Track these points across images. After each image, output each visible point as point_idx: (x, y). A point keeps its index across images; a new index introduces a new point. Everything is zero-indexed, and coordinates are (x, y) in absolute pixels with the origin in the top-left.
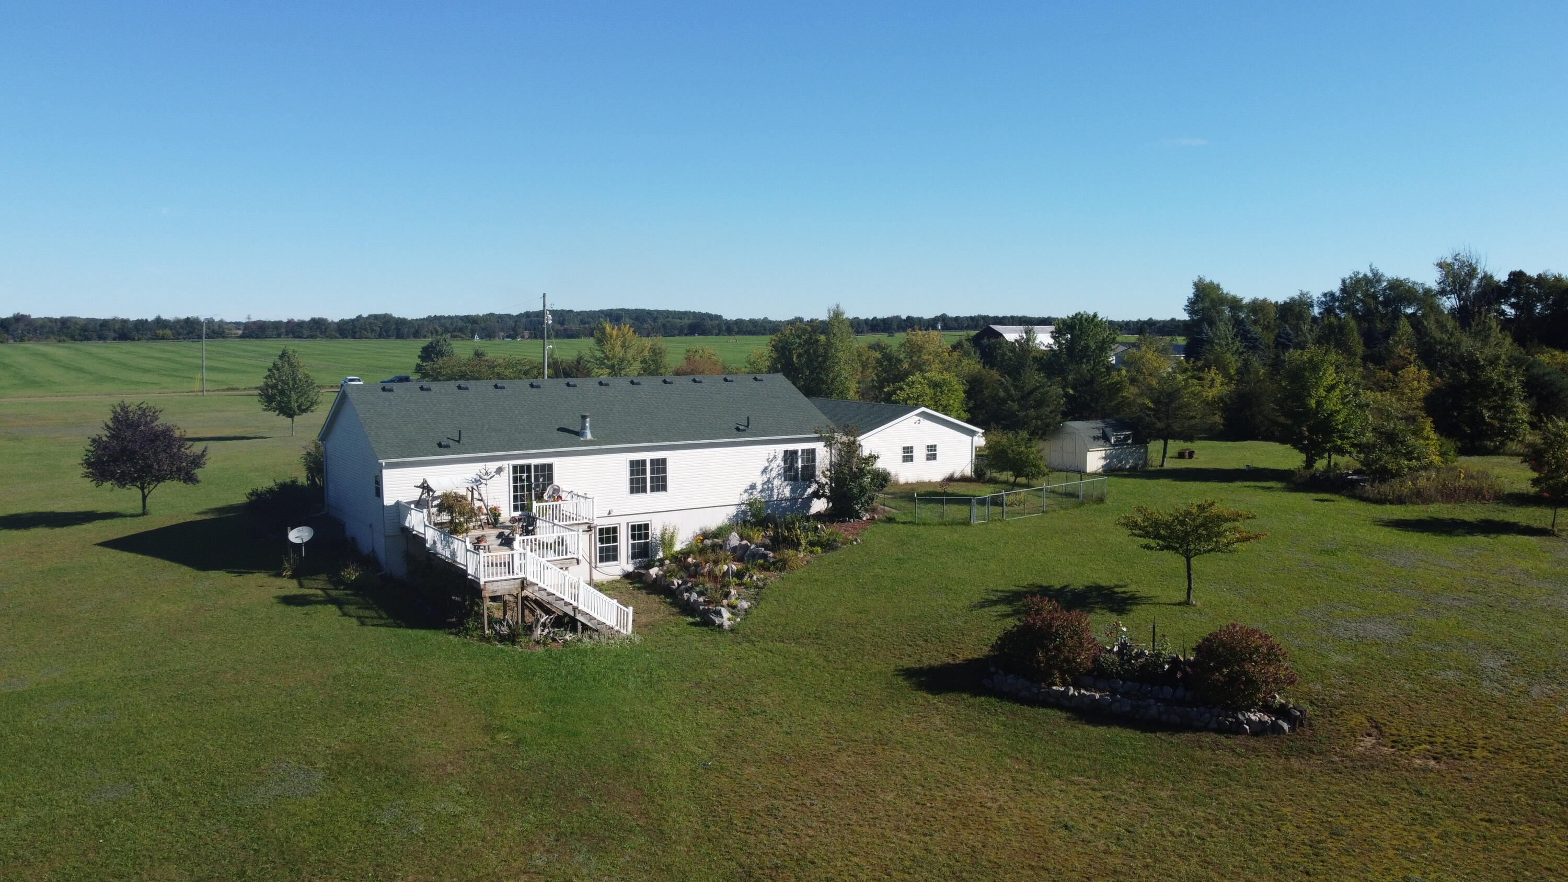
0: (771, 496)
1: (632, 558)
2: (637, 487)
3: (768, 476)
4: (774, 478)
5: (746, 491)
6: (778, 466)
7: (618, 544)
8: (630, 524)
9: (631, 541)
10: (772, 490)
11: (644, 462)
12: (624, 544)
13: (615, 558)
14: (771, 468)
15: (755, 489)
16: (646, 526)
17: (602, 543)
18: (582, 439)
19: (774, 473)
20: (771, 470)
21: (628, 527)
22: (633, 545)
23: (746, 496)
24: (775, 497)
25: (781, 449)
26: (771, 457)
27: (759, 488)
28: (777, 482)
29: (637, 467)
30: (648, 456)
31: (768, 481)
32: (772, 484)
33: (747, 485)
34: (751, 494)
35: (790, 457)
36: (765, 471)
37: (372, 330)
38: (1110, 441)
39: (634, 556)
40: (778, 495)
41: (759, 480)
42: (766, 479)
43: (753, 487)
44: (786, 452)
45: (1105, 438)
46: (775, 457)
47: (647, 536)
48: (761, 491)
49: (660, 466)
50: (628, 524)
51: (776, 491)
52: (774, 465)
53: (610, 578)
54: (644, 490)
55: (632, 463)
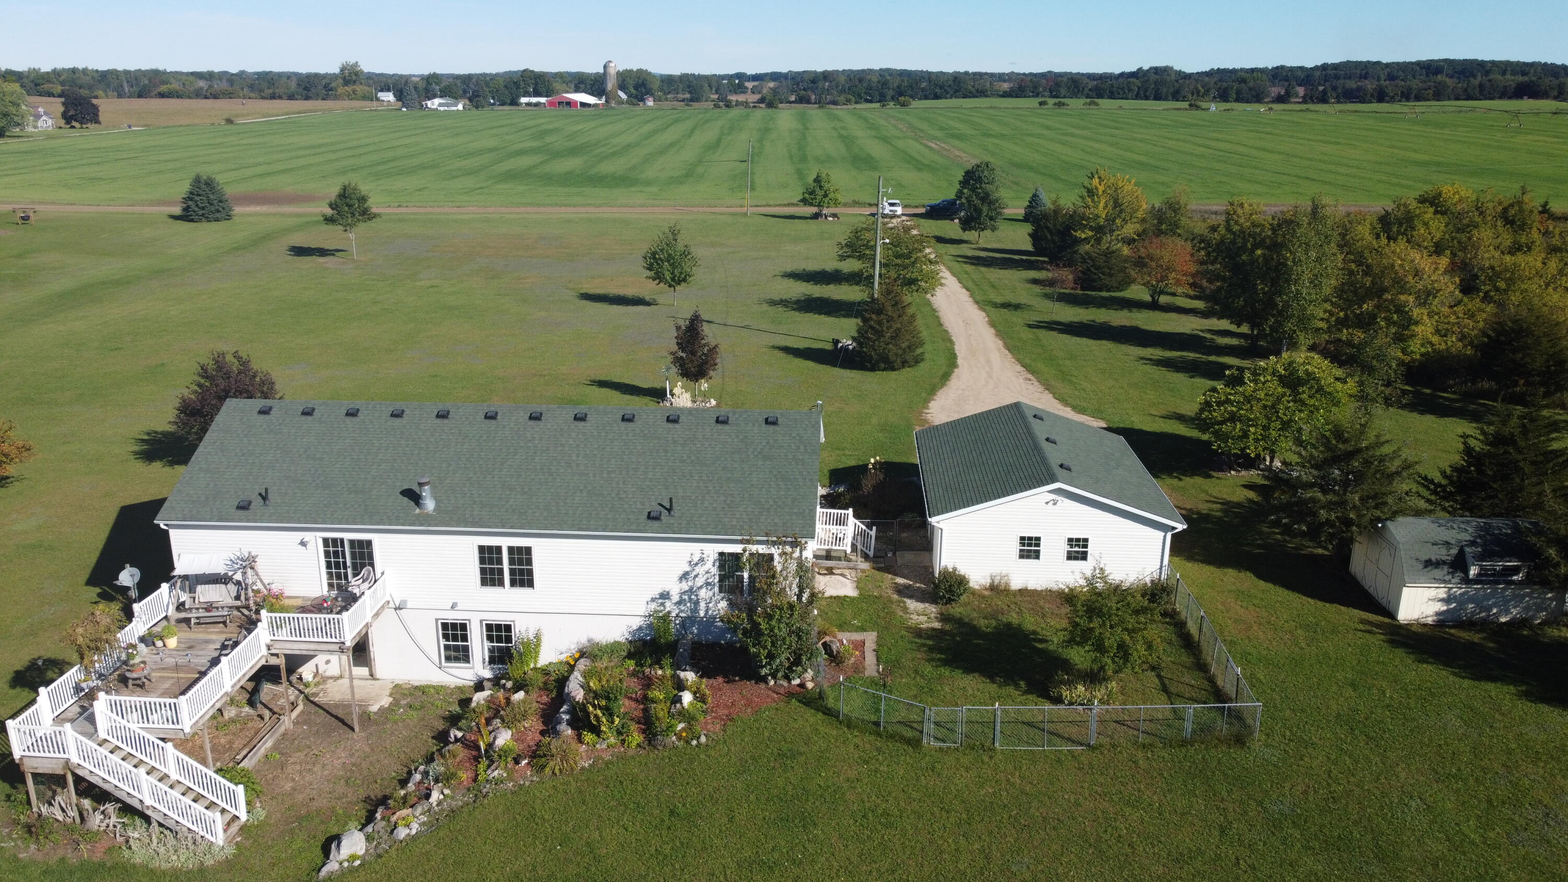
0: (695, 610)
1: (490, 663)
2: (491, 577)
3: (690, 583)
4: (701, 587)
5: (653, 600)
6: (707, 572)
7: (469, 643)
8: (484, 623)
9: (487, 644)
10: (697, 603)
11: (499, 549)
12: (479, 646)
13: (466, 659)
14: (695, 573)
15: (669, 598)
16: (508, 628)
17: (448, 640)
18: (418, 511)
19: (700, 581)
20: (696, 576)
21: (481, 625)
22: (491, 650)
23: (653, 606)
24: (702, 614)
25: (712, 551)
26: (696, 559)
27: (676, 598)
28: (703, 593)
29: (489, 555)
30: (505, 543)
31: (691, 589)
32: (697, 596)
33: (656, 592)
34: (662, 604)
35: (729, 564)
36: (684, 576)
37: (1130, 90)
38: (1466, 571)
39: (492, 661)
40: (707, 611)
41: (676, 588)
42: (687, 588)
43: (665, 596)
44: (721, 554)
46: (702, 560)
47: (509, 639)
48: (679, 603)
49: (522, 557)
50: (481, 621)
51: (702, 605)
52: (700, 570)
53: (460, 683)
54: (501, 583)
55: (482, 549)
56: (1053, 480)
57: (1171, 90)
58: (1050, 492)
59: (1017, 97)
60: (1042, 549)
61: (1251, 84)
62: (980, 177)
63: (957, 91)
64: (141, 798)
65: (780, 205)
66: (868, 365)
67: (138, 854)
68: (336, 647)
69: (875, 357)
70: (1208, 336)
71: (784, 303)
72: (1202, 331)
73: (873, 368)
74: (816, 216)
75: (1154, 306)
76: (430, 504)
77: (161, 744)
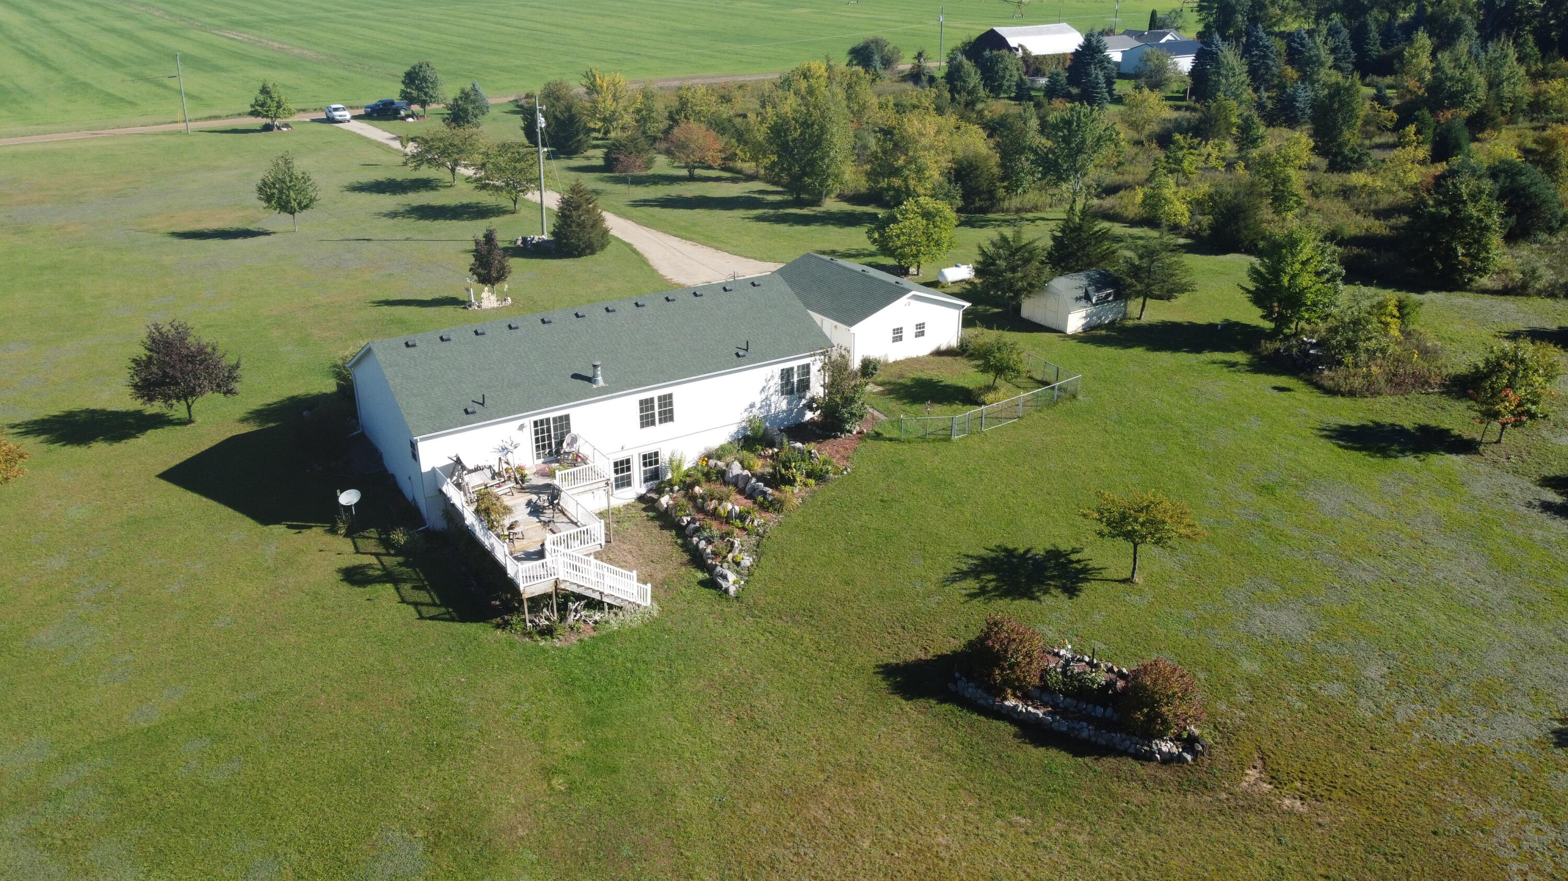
0: (769, 411)
1: (645, 482)
2: (647, 421)
3: (766, 394)
4: (772, 395)
5: (746, 410)
6: (776, 384)
7: (631, 472)
8: (641, 454)
9: (643, 468)
10: (770, 405)
11: (652, 400)
12: (637, 471)
13: (629, 484)
14: (769, 386)
15: (754, 407)
16: (656, 454)
17: (617, 474)
18: (595, 386)
19: (772, 391)
20: (769, 388)
21: (639, 457)
22: (645, 472)
23: (745, 415)
24: (773, 411)
25: (777, 369)
26: (768, 377)
27: (758, 405)
28: (774, 398)
29: (646, 405)
30: (656, 394)
31: (767, 398)
32: (770, 401)
33: (746, 405)
34: (751, 412)
35: (786, 374)
36: (763, 390)
38: (1091, 301)
39: (646, 480)
40: (776, 409)
41: (758, 399)
42: (764, 397)
43: (752, 406)
44: (782, 370)
45: (1087, 297)
46: (772, 376)
47: (657, 462)
48: (760, 408)
49: (666, 400)
50: (639, 454)
51: (773, 405)
52: (771, 383)
53: (626, 502)
54: (653, 423)
55: (641, 402)
56: (909, 291)
60: (904, 334)
64: (602, 590)
68: (603, 484)
70: (756, 196)
71: (394, 215)
74: (267, 128)
75: (691, 178)
76: (601, 382)
77: (586, 558)
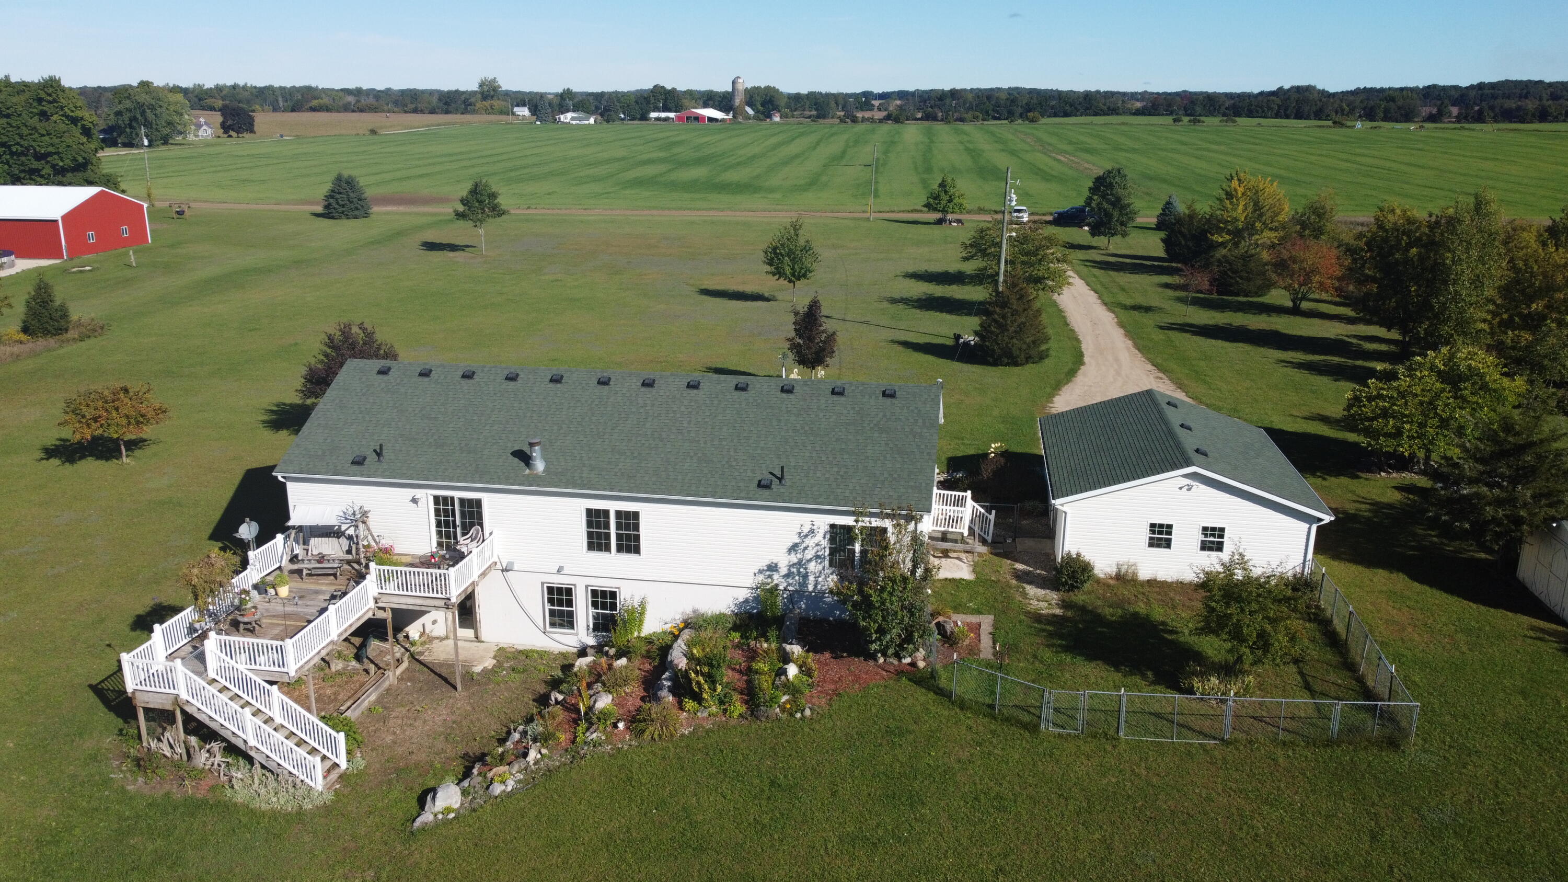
0: (804, 584)
1: (594, 630)
2: (597, 542)
3: (799, 556)
4: (810, 560)
5: (760, 572)
6: (817, 545)
7: (574, 609)
8: (590, 588)
9: (592, 611)
10: (806, 576)
11: (606, 513)
12: (583, 612)
13: (571, 625)
14: (804, 545)
15: (777, 571)
16: (613, 595)
17: (553, 605)
18: (527, 471)
19: (809, 554)
20: (806, 548)
21: (587, 591)
22: (596, 617)
23: (761, 578)
24: (811, 588)
25: (823, 522)
26: (806, 530)
27: (784, 571)
28: (813, 567)
29: (596, 519)
30: (613, 506)
31: (800, 561)
32: (806, 569)
33: (763, 564)
34: (770, 577)
35: (840, 536)
36: (794, 548)
37: (1270, 108)
39: (596, 628)
40: (816, 586)
41: (784, 561)
42: (795, 561)
43: (773, 568)
44: (833, 526)
46: (812, 531)
47: (613, 606)
48: (787, 576)
49: (629, 521)
50: (587, 587)
51: (811, 579)
52: (810, 542)
53: (564, 649)
54: (607, 549)
55: (589, 512)
56: (1188, 463)
57: (1314, 109)
58: (1185, 476)
59: (1150, 115)
60: (1174, 537)
61: (1400, 103)
62: (1111, 184)
63: (1087, 109)
64: (244, 737)
65: (903, 212)
66: (991, 360)
67: (241, 795)
68: (442, 603)
69: (998, 351)
70: (1354, 341)
71: (905, 301)
72: (1347, 336)
73: (995, 363)
74: (940, 222)
75: (1295, 311)
76: (540, 466)
77: (267, 686)
